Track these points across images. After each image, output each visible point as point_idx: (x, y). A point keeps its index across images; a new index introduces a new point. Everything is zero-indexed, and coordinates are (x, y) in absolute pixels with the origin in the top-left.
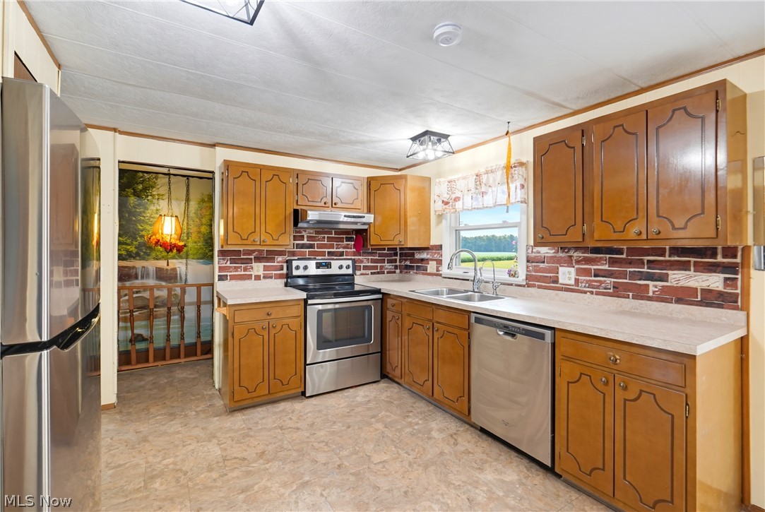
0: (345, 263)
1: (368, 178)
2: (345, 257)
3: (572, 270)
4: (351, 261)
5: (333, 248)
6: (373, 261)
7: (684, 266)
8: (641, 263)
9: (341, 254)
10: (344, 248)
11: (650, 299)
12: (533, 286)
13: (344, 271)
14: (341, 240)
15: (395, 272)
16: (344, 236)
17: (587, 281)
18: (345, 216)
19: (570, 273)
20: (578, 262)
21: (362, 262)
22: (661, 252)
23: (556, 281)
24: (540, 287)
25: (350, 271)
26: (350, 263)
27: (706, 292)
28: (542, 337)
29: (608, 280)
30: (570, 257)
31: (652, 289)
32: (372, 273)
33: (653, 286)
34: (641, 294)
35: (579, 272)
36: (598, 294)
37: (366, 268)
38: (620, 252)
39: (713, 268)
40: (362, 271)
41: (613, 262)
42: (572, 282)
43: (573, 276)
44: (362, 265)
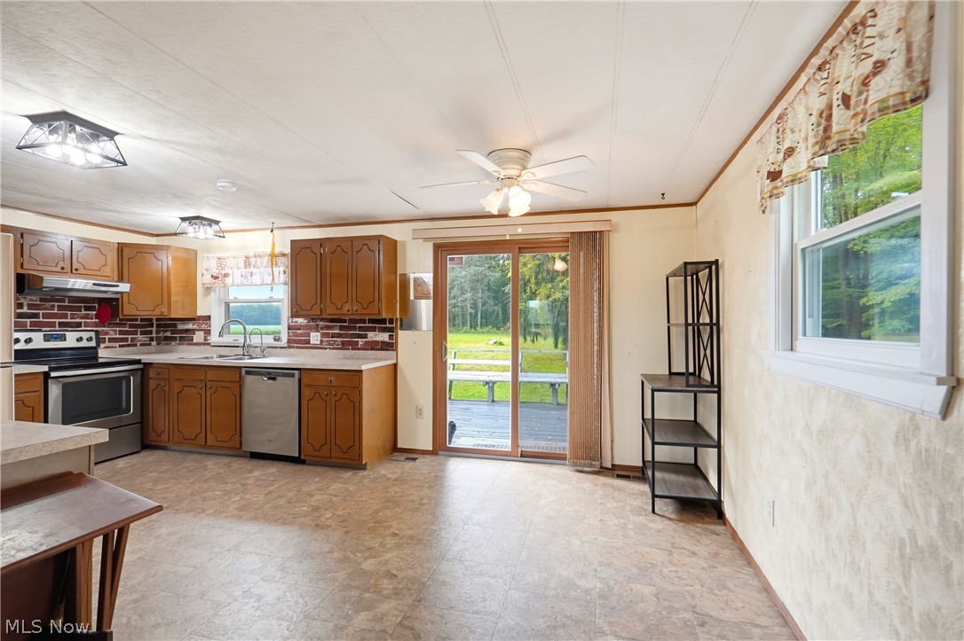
0: (85, 335)
1: (118, 243)
2: (83, 328)
3: (319, 334)
4: (94, 333)
5: (67, 318)
6: (121, 333)
7: (373, 329)
8: (355, 328)
9: (79, 325)
10: (82, 318)
11: (359, 349)
12: (293, 347)
13: (84, 344)
14: (79, 309)
15: (150, 344)
16: (82, 305)
17: (327, 341)
18: (94, 284)
19: (317, 336)
20: (322, 329)
21: (107, 333)
22: (363, 321)
23: (308, 342)
24: (297, 348)
25: (93, 344)
26: (93, 334)
27: (383, 342)
28: (293, 375)
29: (339, 340)
30: (318, 325)
31: (360, 343)
32: (120, 346)
33: (361, 341)
34: (355, 347)
35: (323, 335)
36: (333, 349)
37: (111, 340)
38: (345, 321)
39: (384, 330)
40: (107, 344)
41: (342, 328)
42: (319, 342)
43: (319, 338)
44: (107, 337)
